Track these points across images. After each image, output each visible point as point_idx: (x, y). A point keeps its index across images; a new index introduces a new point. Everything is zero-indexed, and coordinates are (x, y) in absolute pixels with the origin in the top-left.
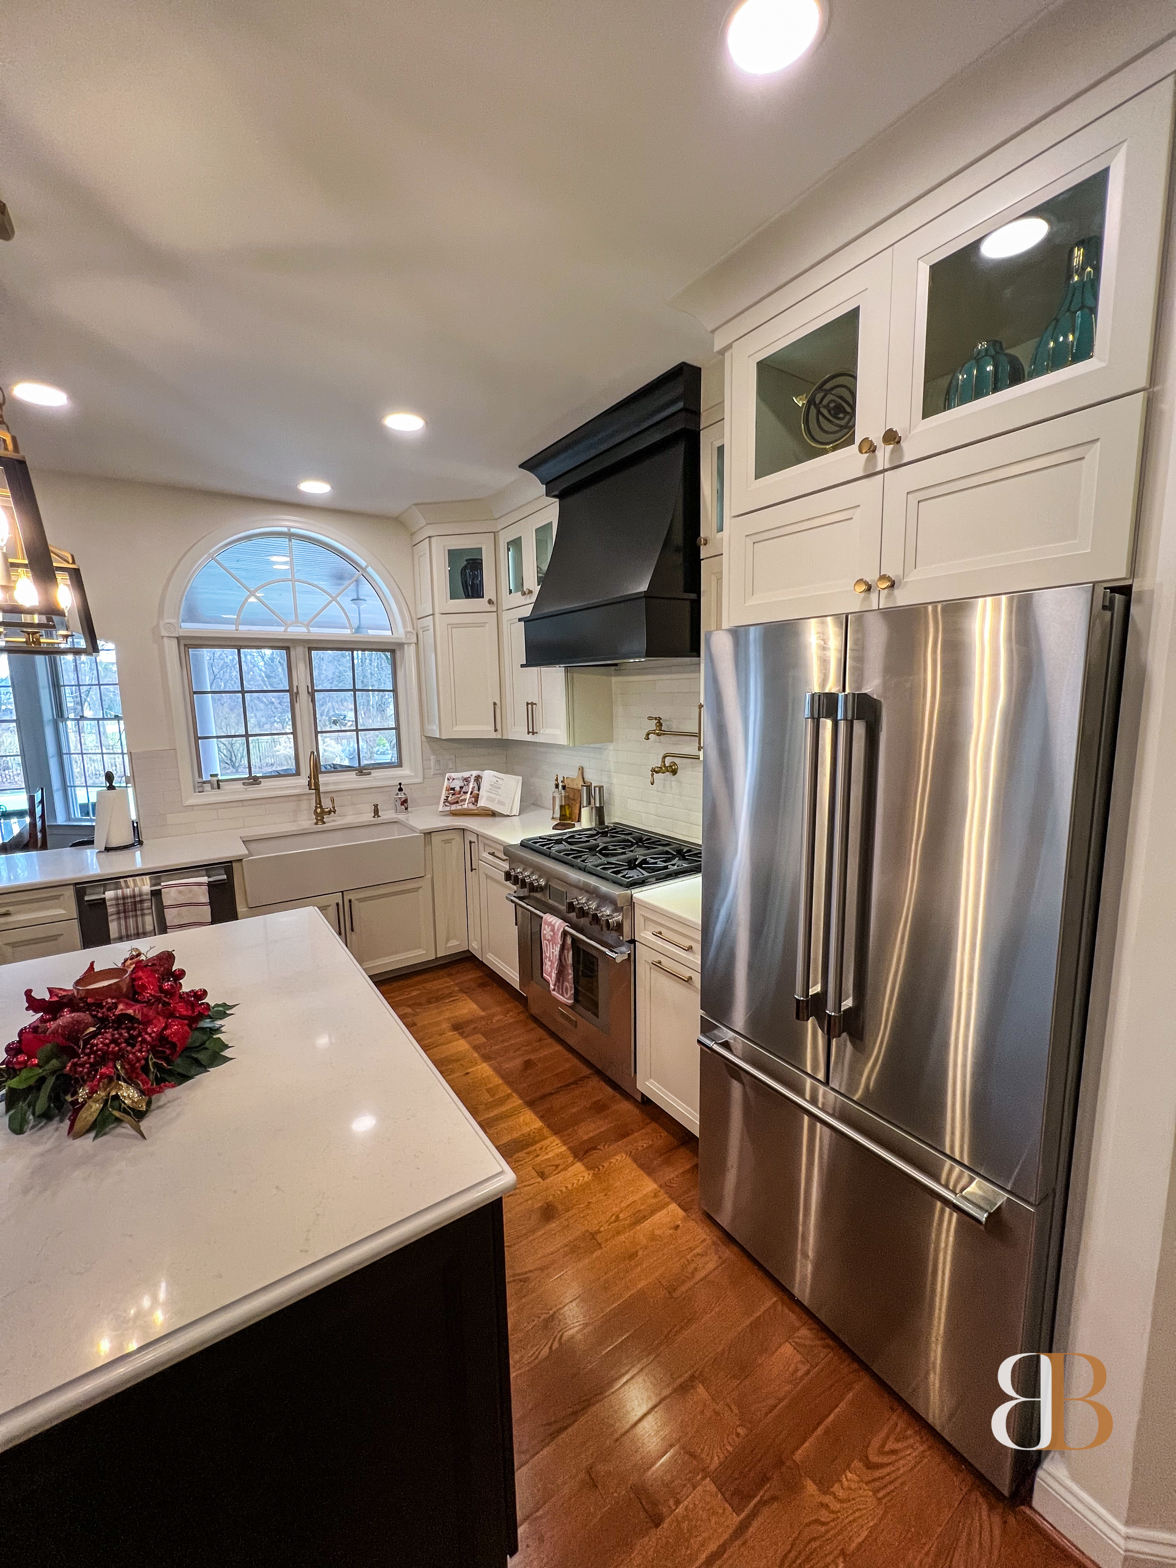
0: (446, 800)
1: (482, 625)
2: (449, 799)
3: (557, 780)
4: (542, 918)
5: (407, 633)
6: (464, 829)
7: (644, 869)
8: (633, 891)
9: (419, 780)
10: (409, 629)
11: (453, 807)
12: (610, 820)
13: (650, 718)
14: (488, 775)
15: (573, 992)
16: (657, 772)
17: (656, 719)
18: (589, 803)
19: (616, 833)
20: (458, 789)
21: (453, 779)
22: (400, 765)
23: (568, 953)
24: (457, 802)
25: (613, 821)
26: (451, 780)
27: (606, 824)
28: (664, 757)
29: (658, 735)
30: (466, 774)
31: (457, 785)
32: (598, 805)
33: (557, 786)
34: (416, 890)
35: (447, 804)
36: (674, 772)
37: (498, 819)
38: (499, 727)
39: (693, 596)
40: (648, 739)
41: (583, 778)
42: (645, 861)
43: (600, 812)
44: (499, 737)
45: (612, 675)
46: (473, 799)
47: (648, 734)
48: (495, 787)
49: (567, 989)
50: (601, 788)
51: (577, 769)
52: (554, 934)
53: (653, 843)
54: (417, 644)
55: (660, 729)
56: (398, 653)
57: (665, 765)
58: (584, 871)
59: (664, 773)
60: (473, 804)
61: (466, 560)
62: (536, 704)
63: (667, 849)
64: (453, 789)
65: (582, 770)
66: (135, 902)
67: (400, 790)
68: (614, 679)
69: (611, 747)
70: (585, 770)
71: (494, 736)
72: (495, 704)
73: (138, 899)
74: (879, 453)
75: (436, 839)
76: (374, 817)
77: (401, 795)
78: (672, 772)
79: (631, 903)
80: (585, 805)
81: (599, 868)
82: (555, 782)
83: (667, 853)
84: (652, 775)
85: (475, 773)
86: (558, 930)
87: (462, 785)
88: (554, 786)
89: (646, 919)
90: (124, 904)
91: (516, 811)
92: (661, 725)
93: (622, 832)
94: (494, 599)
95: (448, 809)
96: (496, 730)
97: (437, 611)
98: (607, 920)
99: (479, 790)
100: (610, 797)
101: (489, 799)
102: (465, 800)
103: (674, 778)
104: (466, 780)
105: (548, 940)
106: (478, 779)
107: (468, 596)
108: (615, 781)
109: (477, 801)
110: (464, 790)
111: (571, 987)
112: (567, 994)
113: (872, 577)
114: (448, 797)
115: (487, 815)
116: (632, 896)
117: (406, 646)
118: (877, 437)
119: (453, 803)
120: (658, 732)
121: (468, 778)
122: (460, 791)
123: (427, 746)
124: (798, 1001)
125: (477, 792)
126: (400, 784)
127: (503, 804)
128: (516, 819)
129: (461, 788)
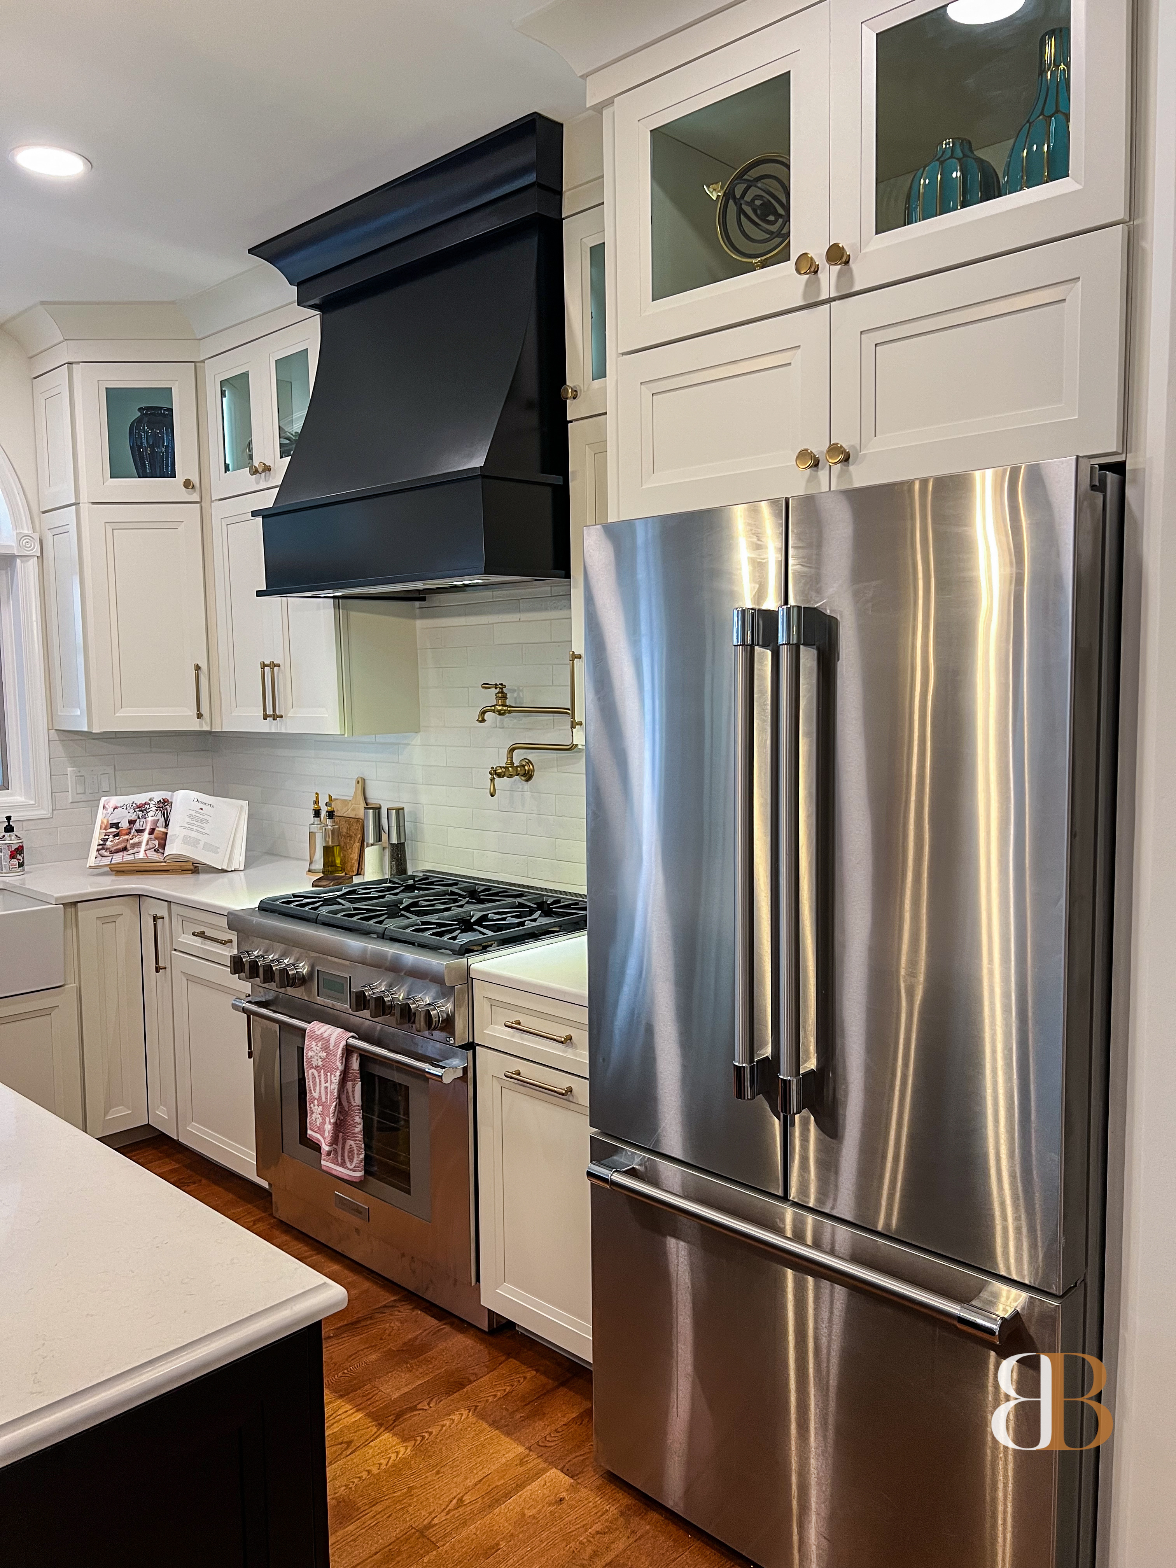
0: (102, 846)
1: (173, 525)
2: (108, 843)
3: (316, 802)
4: (304, 1031)
5: (21, 537)
6: (139, 896)
7: (485, 927)
8: (471, 961)
9: (44, 812)
10: (26, 531)
11: (118, 858)
12: (417, 866)
13: (486, 686)
14: (184, 799)
15: (362, 1156)
16: (499, 775)
17: (496, 685)
18: (378, 839)
19: (432, 883)
20: (124, 825)
21: (116, 808)
22: (5, 784)
23: (354, 1086)
24: (125, 849)
25: (421, 869)
26: (111, 810)
27: (410, 873)
28: (512, 750)
29: (500, 713)
30: (141, 798)
31: (123, 818)
32: (394, 841)
33: (317, 813)
34: (47, 1012)
35: (103, 852)
36: (528, 776)
37: (203, 877)
38: (205, 710)
39: (558, 480)
40: (483, 720)
41: (365, 798)
42: (484, 918)
43: (398, 854)
44: (206, 728)
45: (414, 617)
46: (157, 842)
47: (483, 713)
48: (198, 820)
49: (351, 1151)
50: (399, 811)
51: (354, 783)
52: (328, 1054)
53: (496, 894)
54: (41, 558)
55: (503, 704)
57: (512, 763)
58: (383, 938)
59: (510, 776)
60: (156, 851)
61: (140, 409)
62: (279, 666)
63: (520, 900)
64: (116, 825)
65: (362, 783)
67: (9, 829)
68: (419, 623)
69: (417, 739)
70: (367, 782)
71: (195, 725)
72: (198, 668)
74: (823, 275)
75: (85, 914)
77: (11, 840)
78: (524, 775)
79: (468, 979)
80: (371, 841)
81: (408, 931)
82: (313, 806)
83: (521, 905)
84: (492, 780)
85: (158, 796)
86: (336, 1045)
87: (134, 817)
88: (312, 813)
89: (493, 1003)
91: (239, 860)
92: (505, 697)
93: (441, 882)
94: (195, 480)
95: (107, 861)
96: (200, 716)
97: (84, 498)
98: (428, 1012)
99: (167, 825)
100: (416, 828)
101: (187, 841)
102: (138, 844)
103: (527, 786)
104: (142, 808)
105: (316, 1067)
106: (164, 806)
107: (144, 474)
108: (424, 799)
109: (163, 846)
110: (137, 826)
111: (359, 1148)
112: (351, 1161)
113: (819, 448)
114: (105, 840)
115: (184, 871)
116: (468, 968)
117: (18, 561)
118: (818, 254)
119: (118, 851)
120: (500, 708)
121: (145, 804)
122: (131, 829)
123: (59, 749)
124: (738, 1069)
125: (164, 830)
126: (9, 818)
127: (215, 850)
128: (242, 873)
129: (132, 822)
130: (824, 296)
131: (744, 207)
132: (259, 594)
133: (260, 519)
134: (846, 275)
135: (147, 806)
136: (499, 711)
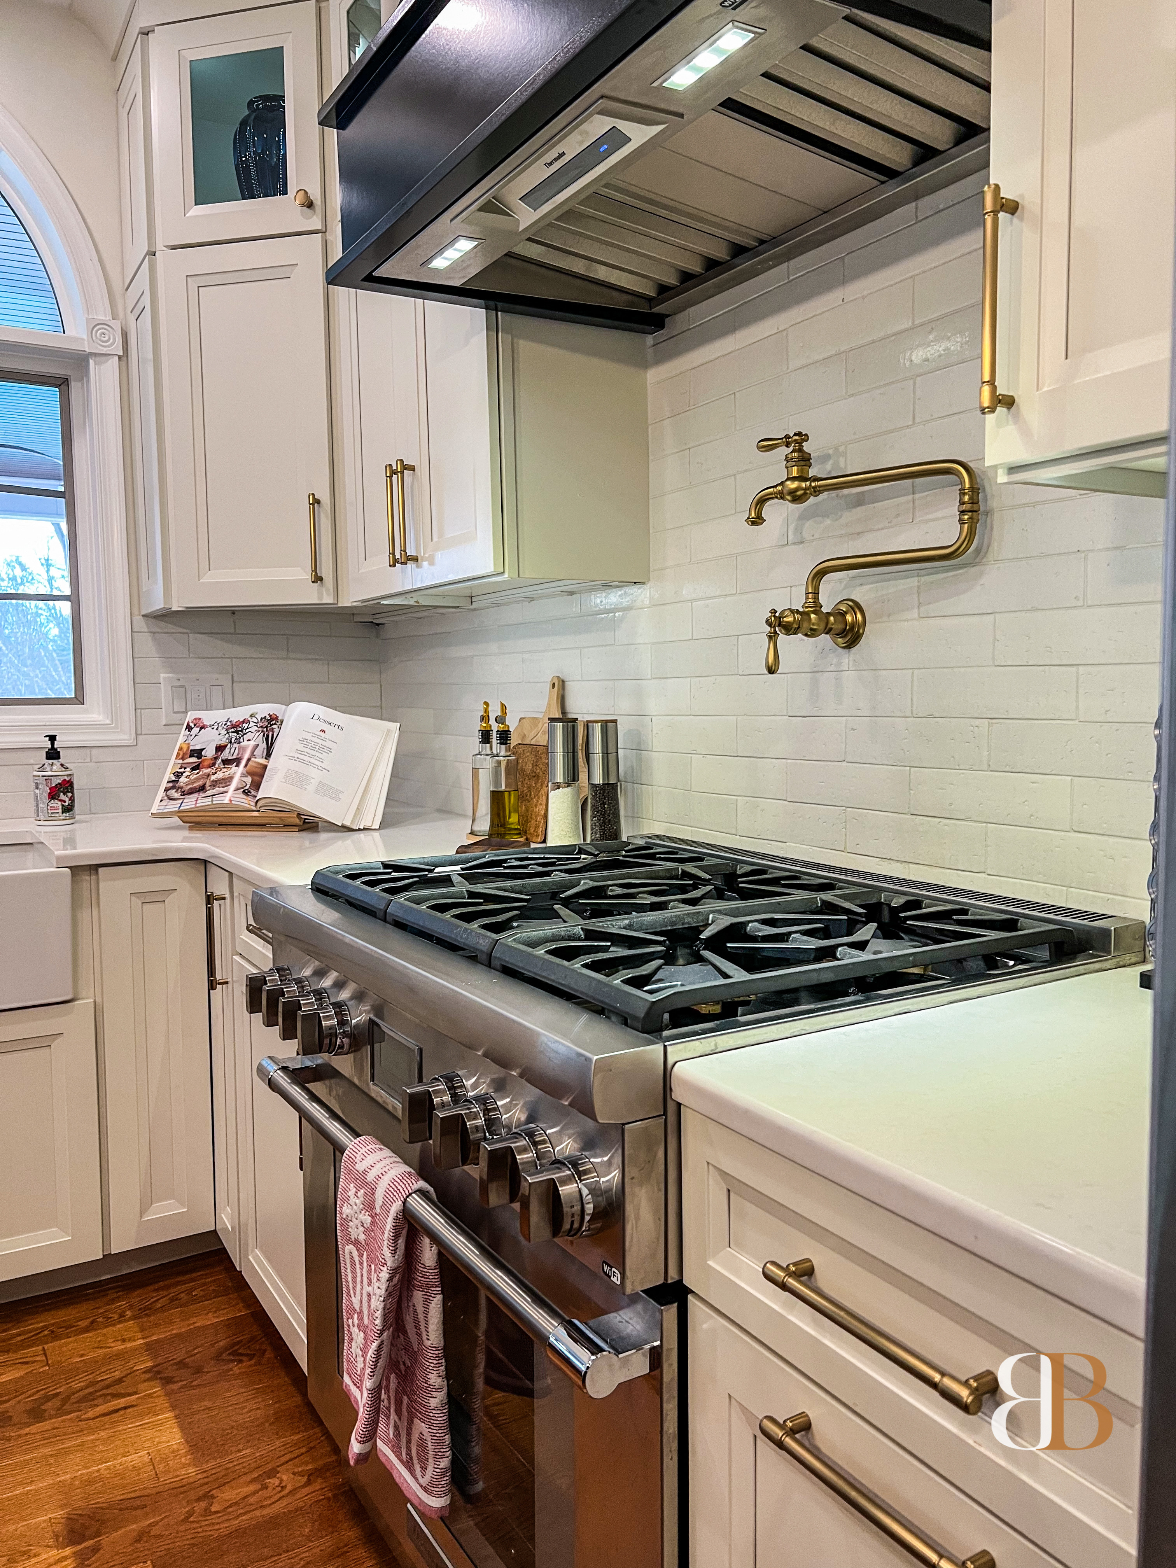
0: (174, 784)
1: (285, 271)
2: (183, 780)
3: (485, 718)
4: (339, 1149)
5: (94, 326)
6: (205, 862)
7: (732, 957)
8: (676, 1051)
9: (125, 737)
10: (101, 317)
11: (190, 802)
12: (636, 826)
13: (767, 445)
14: (301, 716)
15: (445, 1463)
16: (789, 629)
17: (787, 441)
18: (572, 777)
19: (652, 856)
20: (209, 752)
22: (79, 699)
23: (427, 1301)
24: (202, 789)
25: (646, 832)
26: (195, 730)
27: (624, 839)
28: (819, 575)
29: (797, 498)
30: (238, 714)
31: (208, 741)
32: (598, 779)
33: (486, 737)
34: (44, 1042)
35: (174, 794)
36: (852, 635)
37: (323, 836)
38: (326, 571)
40: (760, 521)
41: (563, 708)
42: (736, 932)
43: (607, 805)
44: (328, 599)
45: (645, 364)
46: (249, 780)
47: (761, 502)
48: (315, 747)
49: (422, 1446)
50: (610, 726)
51: (548, 686)
52: (373, 1223)
53: (775, 881)
54: (124, 357)
55: (803, 481)
56: (75, 387)
57: (817, 605)
58: (489, 965)
59: (812, 633)
60: (246, 793)
61: (250, 104)
62: (412, 468)
63: (827, 896)
64: (198, 753)
65: (560, 687)
67: (53, 754)
68: (653, 375)
69: (644, 597)
70: (567, 683)
71: (312, 597)
72: (316, 501)
75: (109, 885)
77: (54, 771)
78: (843, 633)
80: (560, 779)
82: (479, 725)
83: (829, 908)
84: (772, 637)
85: (264, 710)
86: (386, 1207)
87: (224, 741)
88: (477, 737)
89: (733, 1186)
91: (373, 815)
92: (805, 460)
93: (671, 855)
94: (316, 195)
95: (174, 806)
96: (318, 579)
97: (160, 246)
98: (552, 1187)
99: (268, 755)
100: (639, 759)
101: (298, 780)
102: (227, 781)
103: (847, 658)
104: (238, 729)
105: (356, 1243)
106: (271, 724)
107: (248, 193)
108: (653, 706)
109: (257, 785)
110: (226, 755)
111: (439, 1443)
112: (424, 1469)
114: (178, 775)
115: (287, 826)
116: (669, 1071)
117: (91, 362)
119: (191, 792)
120: (793, 485)
121: (243, 722)
122: (216, 758)
123: (147, 644)
125: (263, 761)
126: (54, 738)
127: (333, 794)
128: (376, 834)
135: (245, 725)
136: (792, 492)
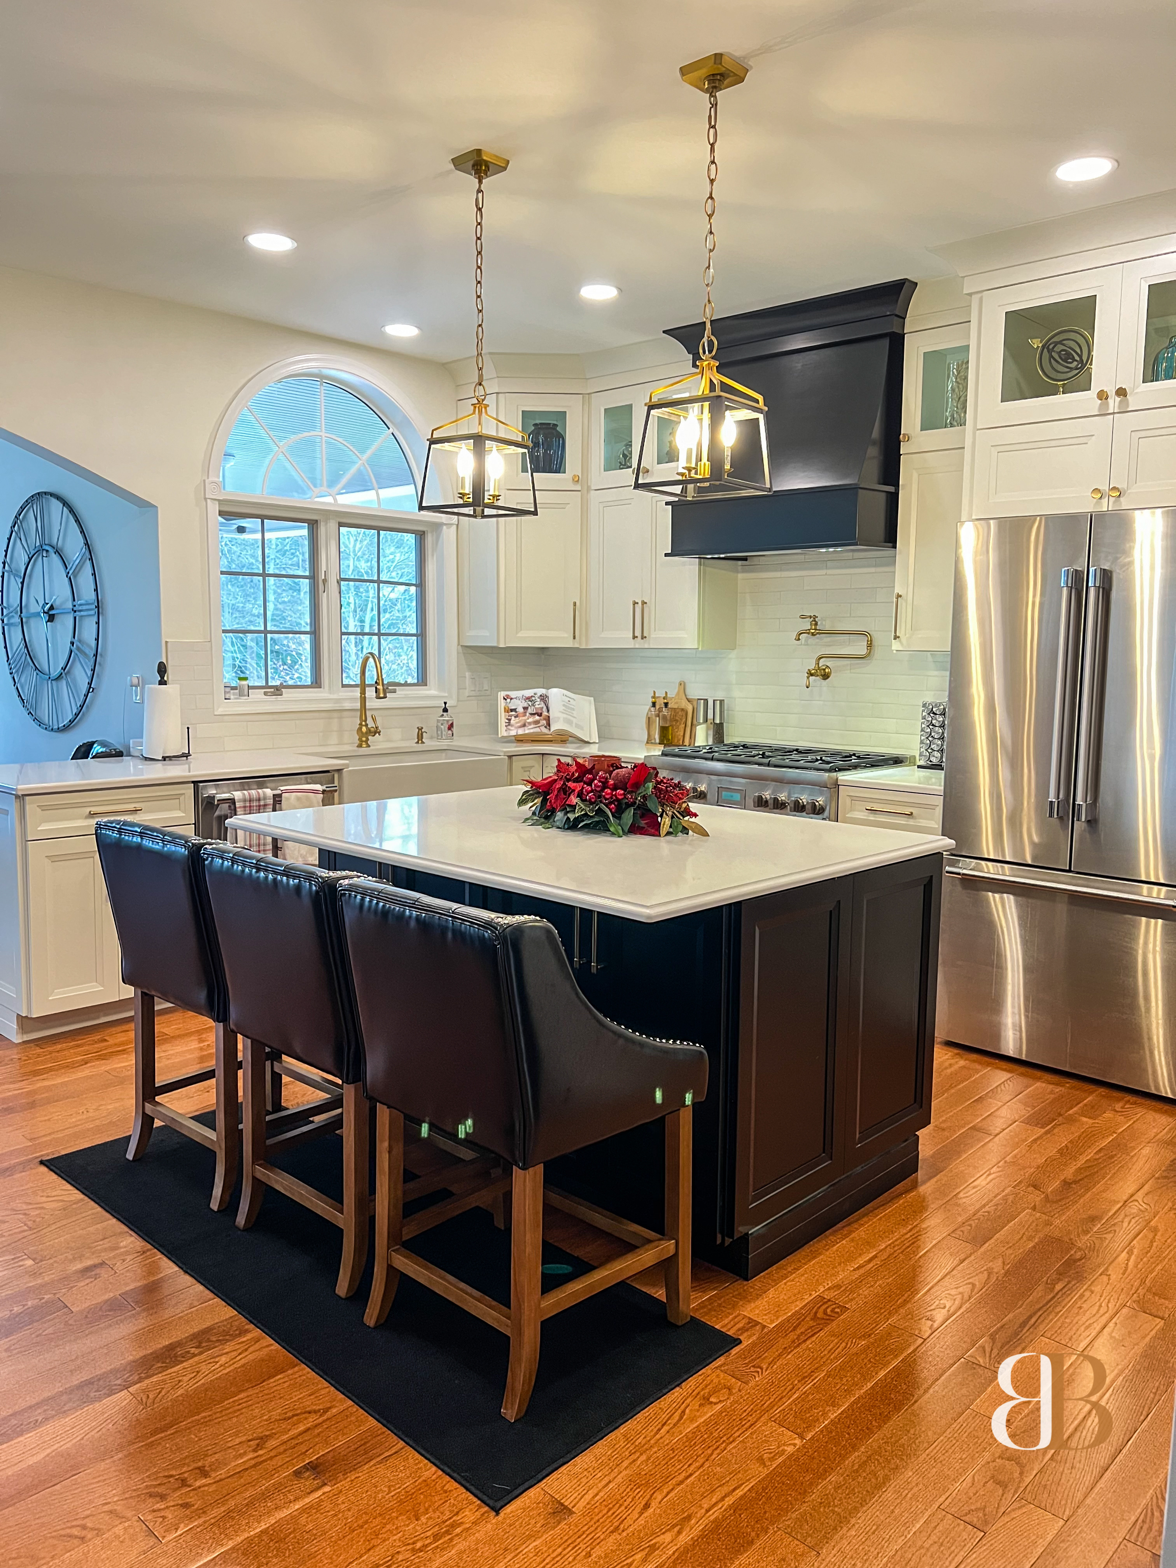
0: (508, 724)
1: (562, 506)
2: (511, 722)
3: (653, 697)
6: (543, 754)
8: (835, 774)
9: (454, 702)
11: (520, 731)
12: (731, 739)
13: (803, 617)
14: (556, 694)
16: (812, 675)
17: (811, 617)
18: (706, 720)
20: (520, 710)
21: (511, 699)
22: (424, 682)
24: (524, 726)
25: (737, 740)
26: (508, 700)
27: (729, 741)
28: (819, 659)
29: (813, 635)
30: (528, 693)
31: (518, 705)
32: (718, 721)
33: (654, 705)
35: (509, 728)
36: (826, 676)
38: (580, 633)
39: (892, 489)
40: (799, 639)
41: (686, 695)
43: (719, 731)
45: (738, 572)
46: (544, 722)
47: (799, 634)
48: (568, 708)
50: (721, 701)
51: (675, 684)
54: (458, 525)
55: (815, 630)
56: (429, 539)
57: (819, 668)
58: (770, 765)
59: (817, 676)
60: (544, 727)
61: (535, 425)
62: (648, 603)
64: (514, 710)
65: (680, 685)
66: (260, 806)
67: (445, 710)
68: (741, 576)
69: (733, 654)
70: (686, 684)
71: (569, 644)
72: (575, 604)
73: (262, 803)
74: (1111, 401)
75: (516, 764)
76: (418, 742)
77: (447, 717)
78: (824, 676)
79: (837, 785)
80: (701, 721)
82: (651, 700)
84: (808, 678)
85: (539, 691)
87: (526, 705)
88: (651, 704)
89: (853, 798)
90: (250, 806)
91: (594, 738)
92: (816, 624)
94: (580, 475)
95: (514, 733)
96: (575, 637)
98: (813, 803)
99: (548, 711)
100: (732, 714)
103: (826, 684)
104: (529, 699)
106: (544, 697)
107: (543, 470)
108: (740, 694)
109: (548, 724)
110: (529, 711)
113: (1105, 488)
114: (509, 720)
116: (837, 779)
117: (442, 527)
118: (1111, 391)
119: (520, 727)
120: (813, 631)
121: (532, 697)
122: (525, 713)
123: (462, 659)
124: (1051, 802)
125: (547, 714)
126: (445, 703)
127: (581, 728)
128: (597, 745)
129: (525, 708)
130: (1111, 411)
131: (1053, 353)
132: (666, 555)
133: (670, 507)
134: (1124, 403)
135: (533, 698)
136: (812, 633)
